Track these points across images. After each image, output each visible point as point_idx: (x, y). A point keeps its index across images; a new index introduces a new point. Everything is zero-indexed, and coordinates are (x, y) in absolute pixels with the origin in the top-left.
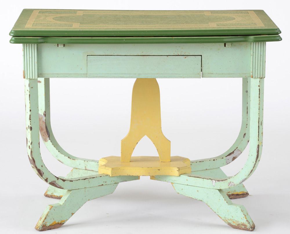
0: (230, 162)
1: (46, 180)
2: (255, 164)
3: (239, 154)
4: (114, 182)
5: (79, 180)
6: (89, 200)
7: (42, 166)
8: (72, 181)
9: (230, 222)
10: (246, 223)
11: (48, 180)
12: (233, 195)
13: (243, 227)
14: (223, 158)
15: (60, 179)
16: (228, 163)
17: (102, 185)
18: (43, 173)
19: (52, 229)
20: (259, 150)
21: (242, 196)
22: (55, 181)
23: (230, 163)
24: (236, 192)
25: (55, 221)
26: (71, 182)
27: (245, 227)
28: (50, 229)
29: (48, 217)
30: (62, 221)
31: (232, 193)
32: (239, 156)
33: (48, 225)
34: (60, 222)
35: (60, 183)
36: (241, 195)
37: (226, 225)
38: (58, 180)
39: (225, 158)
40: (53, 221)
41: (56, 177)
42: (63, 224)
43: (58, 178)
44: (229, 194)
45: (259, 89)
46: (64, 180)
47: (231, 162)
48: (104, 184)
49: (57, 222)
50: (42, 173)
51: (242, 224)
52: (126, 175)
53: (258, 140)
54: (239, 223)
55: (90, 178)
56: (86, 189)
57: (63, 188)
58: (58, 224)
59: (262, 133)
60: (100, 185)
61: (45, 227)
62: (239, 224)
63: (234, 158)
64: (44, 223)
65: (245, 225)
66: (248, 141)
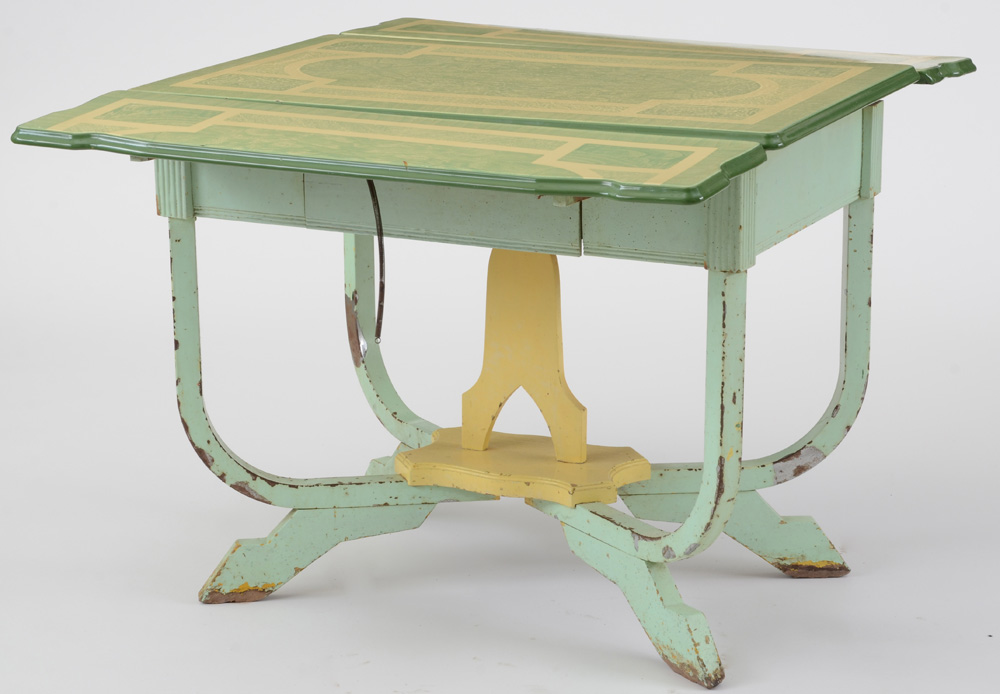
0: (787, 478)
1: (222, 477)
2: (715, 508)
3: (817, 461)
4: (421, 501)
5: (317, 485)
6: (346, 539)
7: (209, 442)
8: (296, 487)
9: (666, 653)
10: (697, 665)
11: (226, 478)
12: (795, 566)
13: (691, 674)
14: (763, 466)
15: (262, 478)
16: (779, 480)
17: (386, 504)
18: (213, 461)
19: (239, 602)
20: (725, 472)
21: (825, 572)
22: (247, 483)
23: (785, 481)
24: (807, 559)
25: (246, 583)
26: (294, 489)
27: (695, 676)
28: (234, 602)
29: (224, 571)
30: (266, 584)
31: (795, 562)
32: (815, 465)
33: (226, 589)
34: (260, 587)
35: (260, 487)
36: (823, 569)
37: (660, 658)
38: (254, 479)
39: (770, 466)
40: (242, 582)
41: (248, 471)
42: (271, 591)
43: (255, 476)
44: (782, 563)
45: (724, 303)
46: (272, 483)
47: (791, 478)
48: (391, 502)
49: (252, 585)
50: (210, 459)
51: (689, 666)
52: (450, 486)
53: (721, 445)
54: (684, 661)
55: (351, 484)
56: (337, 510)
57: (270, 503)
58: (256, 590)
59: (740, 426)
60: (379, 505)
61: (216, 595)
62: (683, 664)
63: (799, 470)
64: (215, 584)
65: (694, 671)
66: (848, 428)
